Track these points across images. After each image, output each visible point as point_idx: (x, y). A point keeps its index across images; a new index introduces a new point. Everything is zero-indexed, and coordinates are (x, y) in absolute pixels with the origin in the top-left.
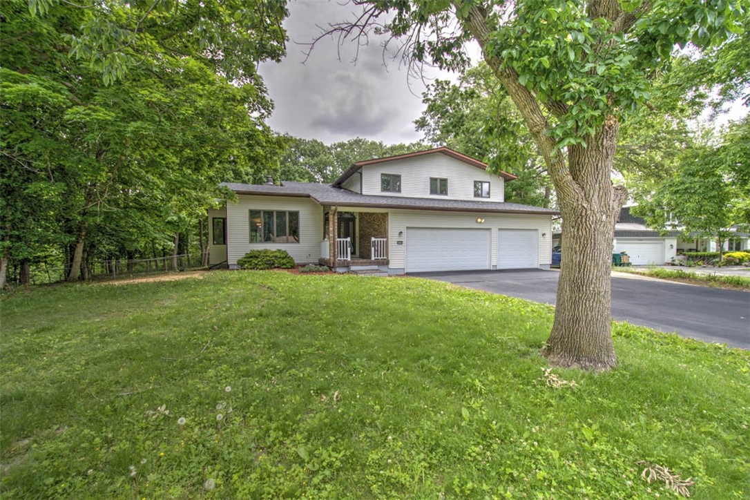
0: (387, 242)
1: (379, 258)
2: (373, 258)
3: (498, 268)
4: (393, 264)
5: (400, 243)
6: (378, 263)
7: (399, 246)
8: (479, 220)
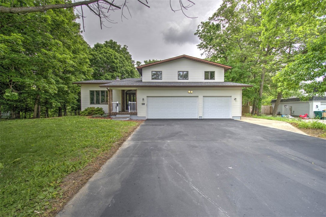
0: (136, 103)
1: (133, 111)
2: (129, 112)
3: (202, 118)
4: (139, 115)
5: (143, 104)
6: (131, 114)
7: (143, 106)
8: (189, 92)
